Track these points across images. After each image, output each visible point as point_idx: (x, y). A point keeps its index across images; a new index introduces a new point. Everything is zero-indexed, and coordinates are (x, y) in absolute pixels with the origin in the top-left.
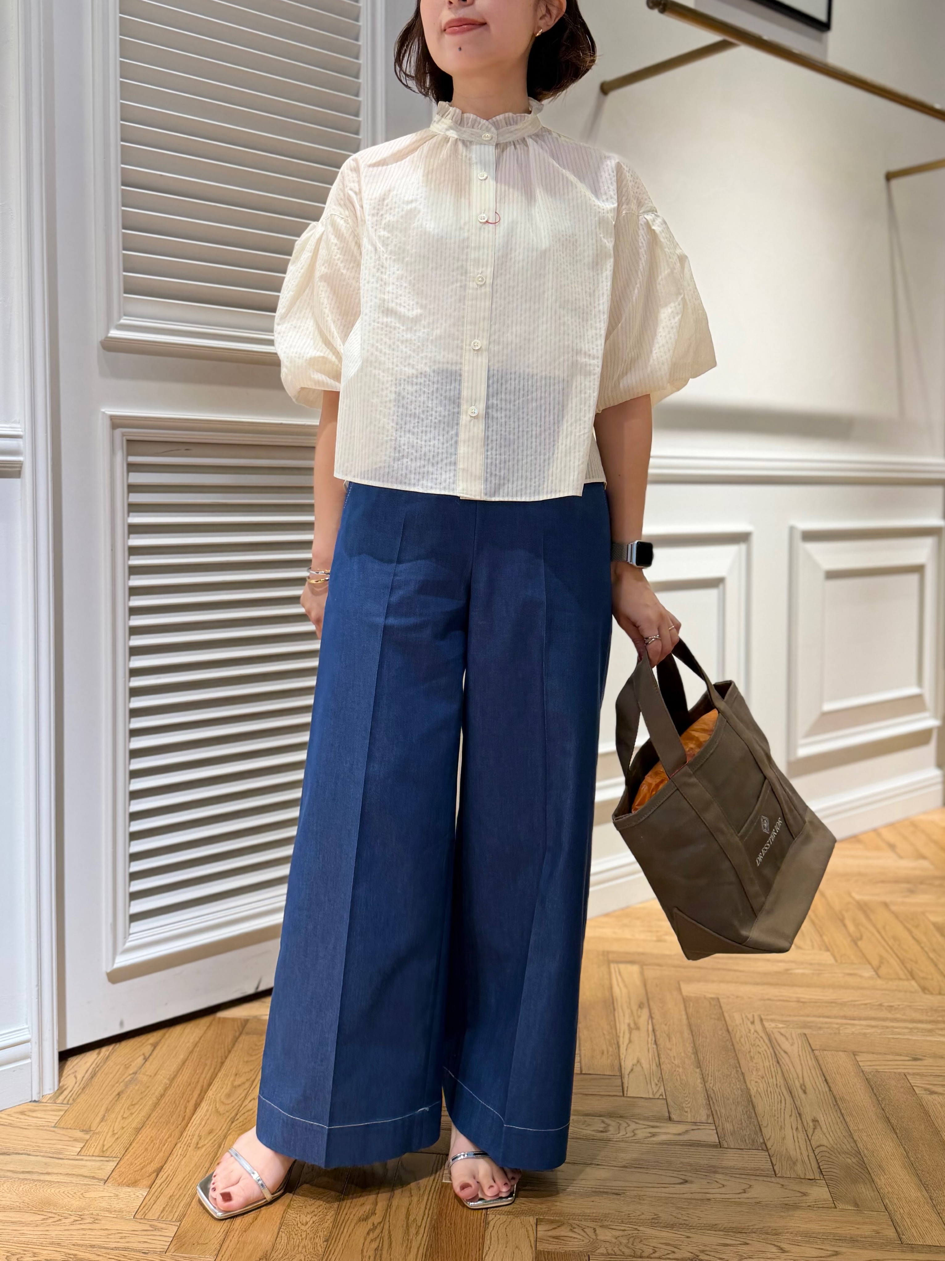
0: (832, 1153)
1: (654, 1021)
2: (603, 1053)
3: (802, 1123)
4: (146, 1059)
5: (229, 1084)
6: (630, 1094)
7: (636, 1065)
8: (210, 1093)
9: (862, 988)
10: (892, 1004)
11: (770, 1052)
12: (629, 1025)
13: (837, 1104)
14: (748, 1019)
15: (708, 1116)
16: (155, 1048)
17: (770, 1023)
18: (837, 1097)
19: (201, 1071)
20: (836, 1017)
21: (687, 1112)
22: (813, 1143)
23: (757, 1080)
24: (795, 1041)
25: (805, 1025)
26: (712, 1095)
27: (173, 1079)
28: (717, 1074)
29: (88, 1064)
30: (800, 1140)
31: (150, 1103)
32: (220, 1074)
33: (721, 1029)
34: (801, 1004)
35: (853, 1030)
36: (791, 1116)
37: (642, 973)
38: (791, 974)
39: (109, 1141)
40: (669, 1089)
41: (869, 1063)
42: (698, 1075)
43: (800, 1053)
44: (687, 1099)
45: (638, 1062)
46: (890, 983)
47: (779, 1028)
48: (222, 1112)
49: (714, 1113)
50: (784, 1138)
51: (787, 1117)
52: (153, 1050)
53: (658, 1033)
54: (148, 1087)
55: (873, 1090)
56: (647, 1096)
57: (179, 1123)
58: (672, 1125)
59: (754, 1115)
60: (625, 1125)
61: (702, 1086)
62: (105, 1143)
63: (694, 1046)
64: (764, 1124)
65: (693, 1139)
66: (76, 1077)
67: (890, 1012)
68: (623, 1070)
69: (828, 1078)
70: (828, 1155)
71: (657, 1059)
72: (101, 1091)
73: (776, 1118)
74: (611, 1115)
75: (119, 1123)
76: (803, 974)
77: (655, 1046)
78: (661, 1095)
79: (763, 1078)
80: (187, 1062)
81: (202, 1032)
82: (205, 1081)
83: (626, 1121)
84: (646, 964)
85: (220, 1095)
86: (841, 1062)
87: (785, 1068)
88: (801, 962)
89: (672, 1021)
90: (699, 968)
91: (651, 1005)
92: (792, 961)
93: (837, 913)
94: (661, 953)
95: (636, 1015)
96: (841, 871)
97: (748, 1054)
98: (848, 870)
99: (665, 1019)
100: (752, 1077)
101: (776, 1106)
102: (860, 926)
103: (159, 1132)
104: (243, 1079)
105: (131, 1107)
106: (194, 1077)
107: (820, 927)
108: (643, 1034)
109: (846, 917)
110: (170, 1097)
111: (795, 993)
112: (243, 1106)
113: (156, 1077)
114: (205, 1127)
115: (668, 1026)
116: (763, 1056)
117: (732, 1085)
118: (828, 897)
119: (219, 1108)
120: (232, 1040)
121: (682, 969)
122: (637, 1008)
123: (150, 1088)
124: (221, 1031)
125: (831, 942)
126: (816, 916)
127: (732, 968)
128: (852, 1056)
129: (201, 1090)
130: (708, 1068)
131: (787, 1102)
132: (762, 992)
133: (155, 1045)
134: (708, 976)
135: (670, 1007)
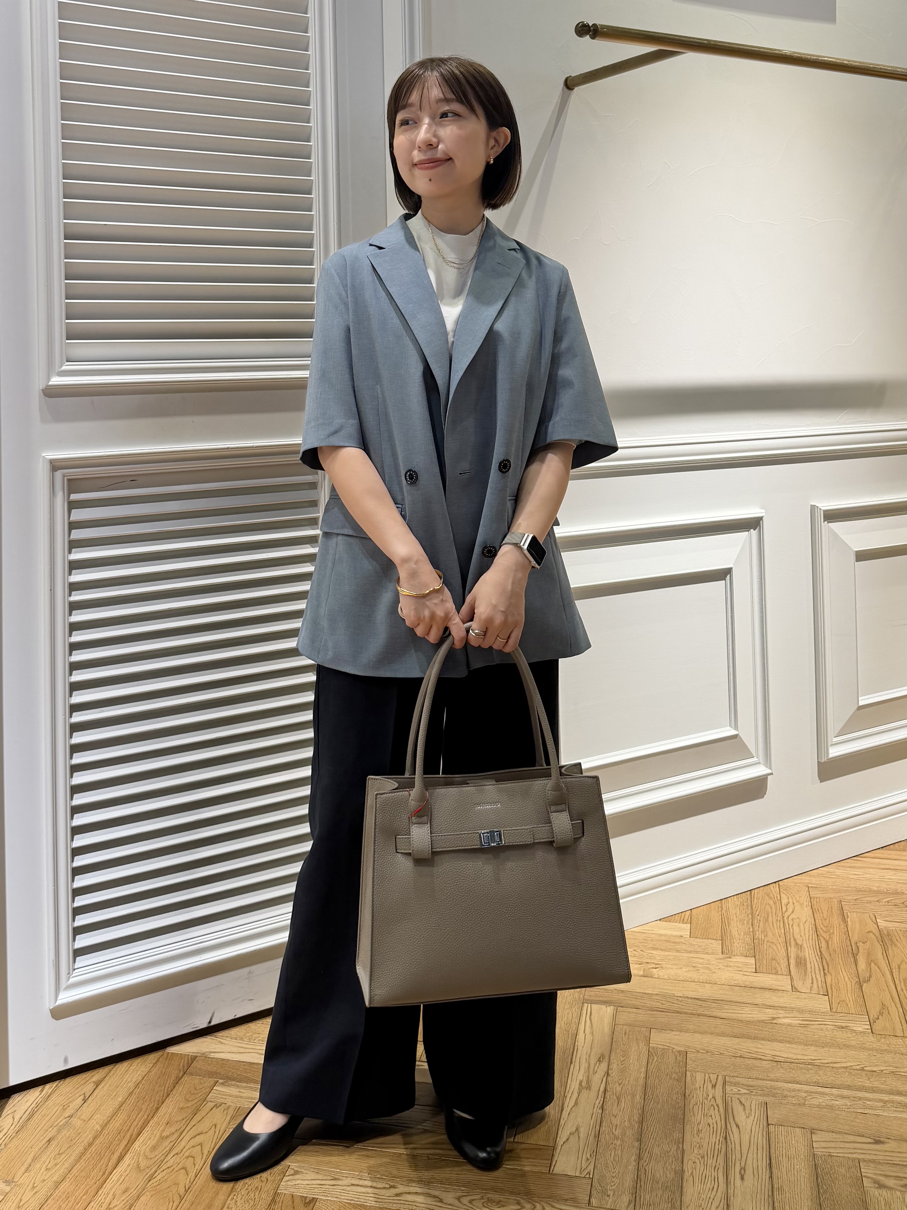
1: (609, 1079)
4: (85, 1101)
5: (158, 1135)
6: (557, 1170)
7: (573, 1134)
8: (137, 1144)
9: (847, 1047)
10: (874, 1069)
11: (721, 1125)
12: (581, 1082)
13: (773, 1194)
14: (711, 1081)
15: (629, 1203)
16: (97, 1086)
17: (733, 1088)
18: (776, 1186)
19: (134, 1117)
20: (807, 1084)
21: (608, 1196)
23: (697, 1161)
24: (753, 1112)
25: (769, 1092)
26: (643, 1177)
27: (106, 1125)
28: (656, 1150)
29: (29, 1103)
31: (77, 1152)
32: (151, 1122)
33: (678, 1093)
34: (775, 1064)
35: (821, 1101)
37: (614, 1016)
38: (775, 1023)
39: (28, 1195)
40: (599, 1166)
41: (823, 1144)
42: (635, 1151)
43: (753, 1128)
44: (614, 1180)
45: (577, 1129)
46: (883, 1040)
47: (740, 1094)
48: (142, 1168)
49: (638, 1199)
52: (95, 1089)
53: (608, 1094)
54: (80, 1133)
55: (817, 1178)
56: (574, 1175)
57: (98, 1178)
59: (678, 1204)
61: (634, 1164)
62: (23, 1197)
63: (642, 1114)
66: (14, 1119)
67: (869, 1079)
68: (558, 1139)
69: (773, 1161)
71: (598, 1127)
72: (34, 1135)
75: (42, 1174)
76: (789, 1025)
77: (600, 1111)
78: (589, 1173)
79: (703, 1157)
80: (124, 1105)
81: (148, 1069)
82: (136, 1129)
83: (542, 1203)
84: (622, 1005)
85: (144, 1148)
86: (793, 1142)
87: (730, 1147)
88: (792, 1009)
89: (627, 1080)
90: (678, 1012)
91: (611, 1058)
92: (782, 1008)
93: (853, 944)
94: (642, 991)
95: (591, 1070)
96: (875, 888)
97: (696, 1127)
98: (884, 887)
99: (620, 1078)
100: (692, 1156)
101: (705, 1196)
102: (872, 963)
103: (77, 1188)
104: (173, 1129)
105: (58, 1156)
106: (126, 1124)
107: (827, 963)
108: (593, 1094)
109: (860, 951)
110: (97, 1146)
111: (772, 1050)
112: (164, 1162)
113: (89, 1122)
114: (122, 1184)
115: (621, 1086)
116: (712, 1130)
117: (667, 1164)
118: (849, 923)
119: (141, 1163)
120: (174, 1080)
121: (659, 1013)
122: (595, 1062)
123: (81, 1134)
124: (166, 1068)
125: (834, 984)
126: (828, 948)
127: (714, 1014)
128: (809, 1135)
129: (129, 1141)
130: (648, 1141)
131: (719, 1191)
132: (736, 1047)
133: (97, 1084)
134: (684, 1023)
135: (631, 1061)
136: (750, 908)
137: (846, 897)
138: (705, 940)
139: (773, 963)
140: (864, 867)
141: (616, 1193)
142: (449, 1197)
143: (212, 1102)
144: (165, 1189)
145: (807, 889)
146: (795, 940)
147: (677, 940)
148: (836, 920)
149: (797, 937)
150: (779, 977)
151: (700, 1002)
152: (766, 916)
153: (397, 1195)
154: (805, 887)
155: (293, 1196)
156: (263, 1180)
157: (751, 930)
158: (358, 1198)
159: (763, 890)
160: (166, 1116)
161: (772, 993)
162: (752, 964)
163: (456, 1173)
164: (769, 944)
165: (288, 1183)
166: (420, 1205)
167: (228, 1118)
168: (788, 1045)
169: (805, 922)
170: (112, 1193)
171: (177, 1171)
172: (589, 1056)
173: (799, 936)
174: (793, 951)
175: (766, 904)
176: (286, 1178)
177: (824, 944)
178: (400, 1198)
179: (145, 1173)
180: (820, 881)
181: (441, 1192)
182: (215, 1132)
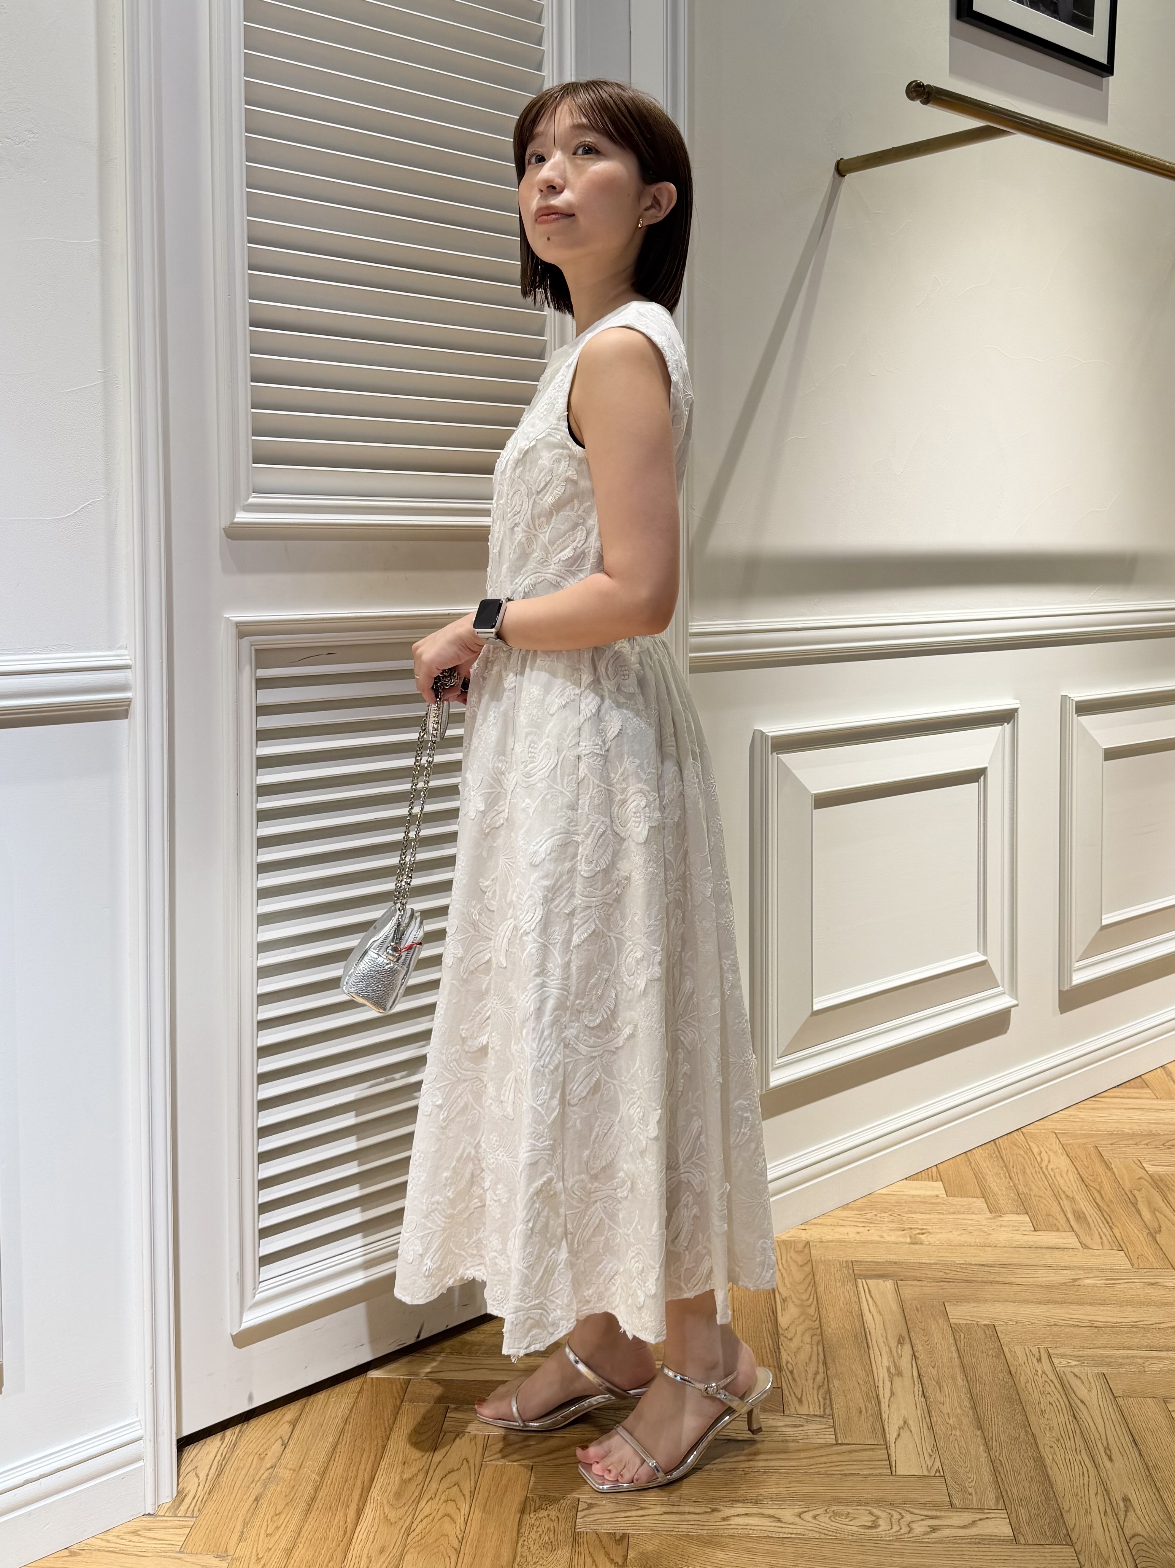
0: (1150, 1546)
1: (919, 1362)
2: (861, 1412)
3: (1111, 1503)
4: (285, 1445)
5: (397, 1478)
6: (901, 1471)
7: (902, 1428)
8: (374, 1492)
9: (1166, 1304)
11: (1063, 1402)
12: (888, 1369)
13: (1150, 1473)
14: (1034, 1355)
15: (997, 1498)
16: (297, 1426)
17: (1061, 1360)
18: (1150, 1464)
19: (357, 1461)
20: (1138, 1348)
21: (971, 1494)
22: (1126, 1532)
23: (1053, 1444)
24: (1093, 1385)
25: (1102, 1361)
26: (1000, 1469)
27: (324, 1473)
28: (1003, 1437)
29: (212, 1455)
30: (1110, 1528)
31: (300, 1509)
32: (383, 1463)
33: (1002, 1371)
34: (1096, 1330)
35: (1161, 1366)
36: (1096, 1494)
37: (897, 1290)
38: (1079, 1285)
40: (946, 1462)
42: (980, 1441)
43: (1100, 1402)
44: (969, 1475)
45: (905, 1423)
47: (1071, 1366)
48: (393, 1520)
49: (1004, 1494)
50: (1091, 1527)
51: (1092, 1496)
52: (293, 1430)
53: (924, 1380)
54: (294, 1486)
56: (922, 1475)
57: (340, 1539)
58: (954, 1514)
59: (1052, 1495)
60: (896, 1516)
61: (986, 1455)
63: (972, 1399)
64: (1066, 1508)
65: (981, 1532)
66: (198, 1477)
68: (888, 1435)
69: (1137, 1438)
70: (1145, 1548)
71: (928, 1418)
72: (234, 1494)
73: (1079, 1498)
74: (879, 1502)
75: (263, 1542)
76: (1094, 1286)
77: (923, 1400)
78: (938, 1471)
79: (1058, 1440)
80: (339, 1446)
81: (352, 1400)
82: (366, 1474)
83: (898, 1510)
84: (901, 1278)
85: (387, 1494)
86: (1150, 1414)
87: (1083, 1425)
88: (1090, 1269)
89: (940, 1361)
90: (967, 1281)
91: (913, 1339)
92: (1079, 1268)
93: (1129, 1194)
94: (918, 1261)
95: (895, 1354)
96: (1127, 1130)
97: (1037, 1407)
98: (1136, 1127)
99: (931, 1360)
100: (1046, 1440)
101: (1078, 1482)
102: (1157, 1213)
103: (316, 1554)
104: (413, 1470)
105: (276, 1518)
106: (351, 1469)
107: (1109, 1215)
108: (908, 1382)
109: (1139, 1199)
110: (323, 1500)
111: (1086, 1315)
112: (418, 1510)
113: (301, 1471)
114: (375, 1542)
115: (936, 1369)
116: (1056, 1409)
117: (1022, 1452)
118: (1115, 1170)
119: (389, 1515)
120: (392, 1411)
121: (946, 1283)
122: (896, 1344)
123: (296, 1488)
124: (377, 1396)
125: (1124, 1237)
126: (1103, 1198)
127: (1007, 1280)
128: (1163, 1404)
129: (362, 1489)
130: (990, 1428)
131: (1090, 1475)
132: (1047, 1314)
133: (294, 1424)
134: (978, 1293)
135: (936, 1340)
136: (1000, 1159)
137: (1101, 1142)
138: (965, 1199)
139: (1051, 1220)
140: (1107, 1108)
141: (978, 1490)
142: (788, 1514)
143: (451, 1432)
144: (432, 1543)
145: (1054, 1135)
146: (1064, 1192)
147: (933, 1201)
148: (1100, 1169)
149: (1065, 1188)
150: (1064, 1234)
151: (986, 1268)
152: (1022, 1167)
153: (724, 1519)
154: (1051, 1134)
155: (597, 1534)
156: (553, 1519)
157: (1012, 1184)
158: (678, 1528)
159: (1007, 1139)
160: (398, 1455)
161: (1062, 1252)
162: (1028, 1223)
163: (785, 1486)
164: (1037, 1198)
165: (585, 1519)
166: (756, 1528)
167: (480, 1450)
168: (1102, 1308)
169: (1068, 1171)
170: (366, 1555)
171: (439, 1520)
172: (886, 1338)
173: (1067, 1188)
174: (1066, 1204)
175: (1017, 1155)
176: (580, 1514)
177: (1096, 1195)
178: (729, 1523)
179: (399, 1527)
180: (1065, 1125)
181: (774, 1510)
182: (469, 1468)
